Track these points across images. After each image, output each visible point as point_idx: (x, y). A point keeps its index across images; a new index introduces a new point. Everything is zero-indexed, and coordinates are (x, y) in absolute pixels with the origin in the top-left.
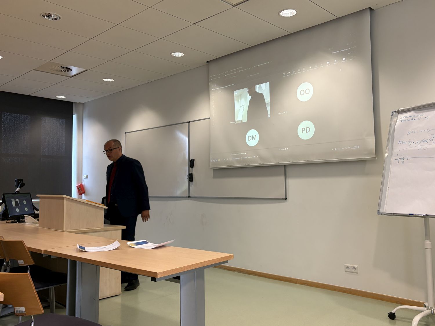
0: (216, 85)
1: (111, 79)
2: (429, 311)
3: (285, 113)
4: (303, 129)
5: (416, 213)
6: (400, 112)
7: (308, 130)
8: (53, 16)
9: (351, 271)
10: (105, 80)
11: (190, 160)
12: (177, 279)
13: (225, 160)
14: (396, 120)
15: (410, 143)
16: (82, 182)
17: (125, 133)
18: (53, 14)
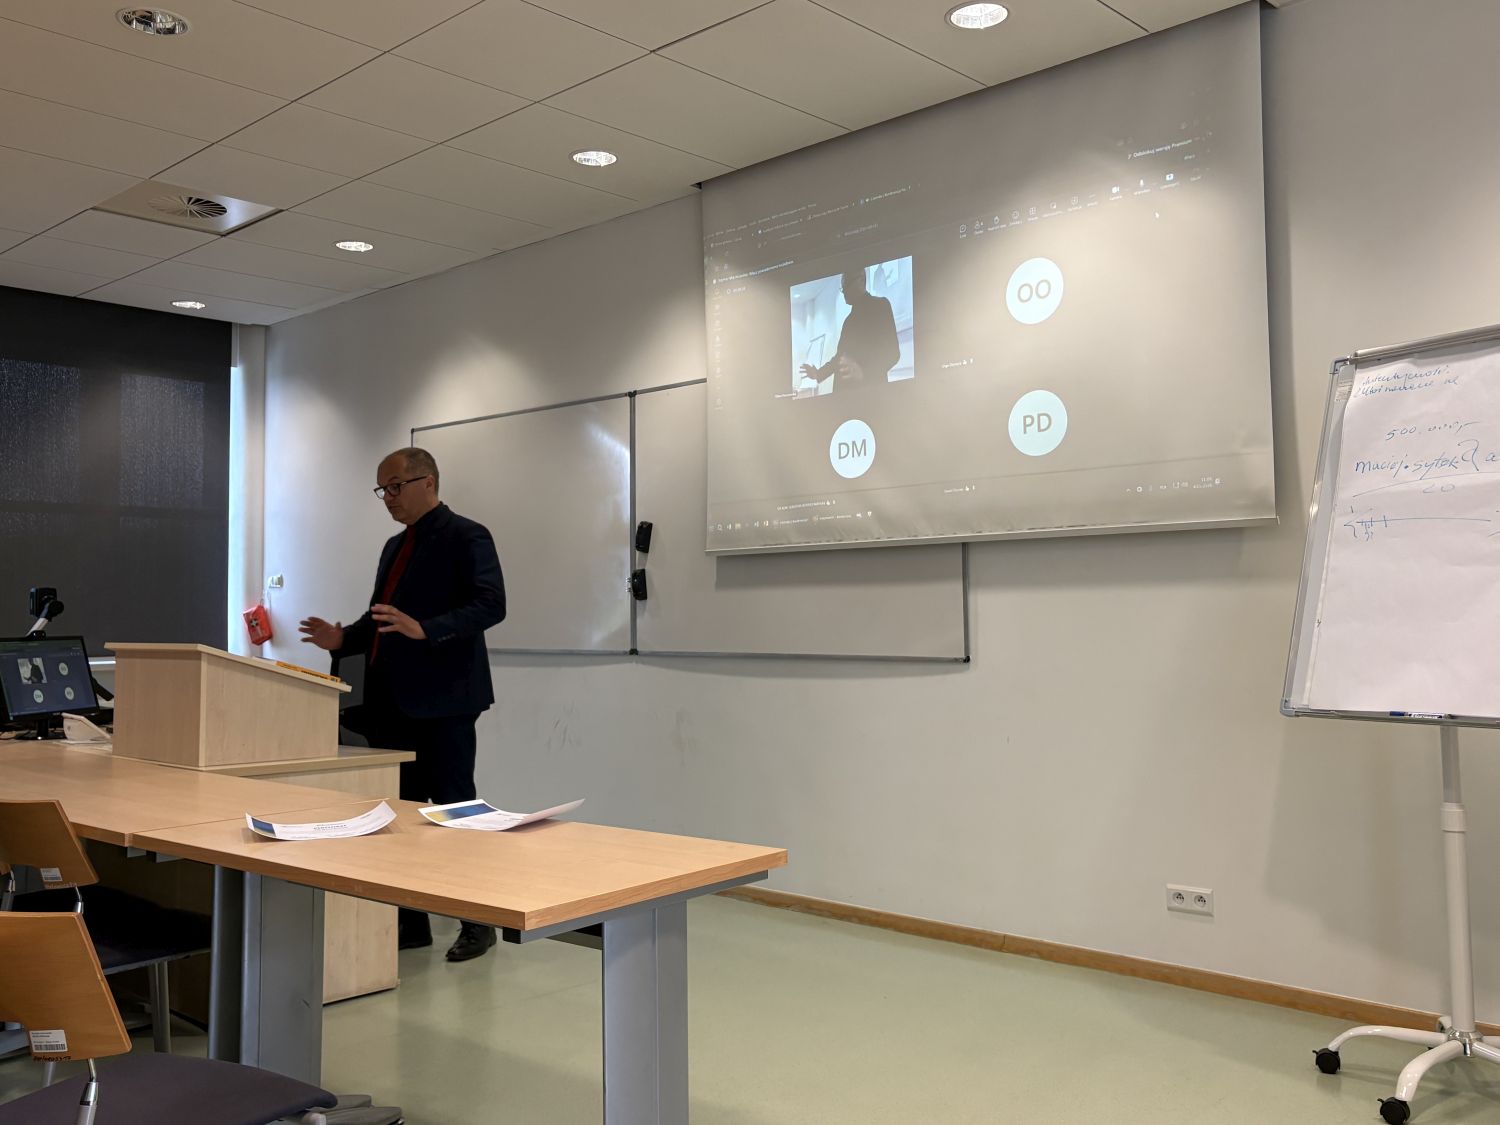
0: (726, 267)
1: (363, 244)
2: (1456, 1045)
3: (965, 363)
4: (1029, 421)
5: (1415, 710)
6: (1361, 362)
7: (1044, 421)
8: (162, 21)
9: (1189, 908)
10: (340, 245)
11: (638, 524)
12: (591, 933)
13: (757, 524)
14: (1347, 388)
15: (1395, 470)
16: (262, 600)
17: (413, 431)
18: (162, 14)
